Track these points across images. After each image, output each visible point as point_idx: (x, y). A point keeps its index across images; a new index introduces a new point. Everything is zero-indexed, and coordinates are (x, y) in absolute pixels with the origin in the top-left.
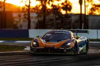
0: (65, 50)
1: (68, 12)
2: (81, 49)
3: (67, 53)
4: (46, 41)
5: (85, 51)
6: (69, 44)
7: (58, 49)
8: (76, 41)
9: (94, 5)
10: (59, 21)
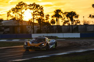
0: (41, 48)
1: (54, 25)
2: (51, 46)
3: (42, 49)
4: (32, 43)
5: (54, 47)
6: (43, 44)
7: (37, 47)
8: (48, 43)
9: (65, 21)
10: (49, 29)
